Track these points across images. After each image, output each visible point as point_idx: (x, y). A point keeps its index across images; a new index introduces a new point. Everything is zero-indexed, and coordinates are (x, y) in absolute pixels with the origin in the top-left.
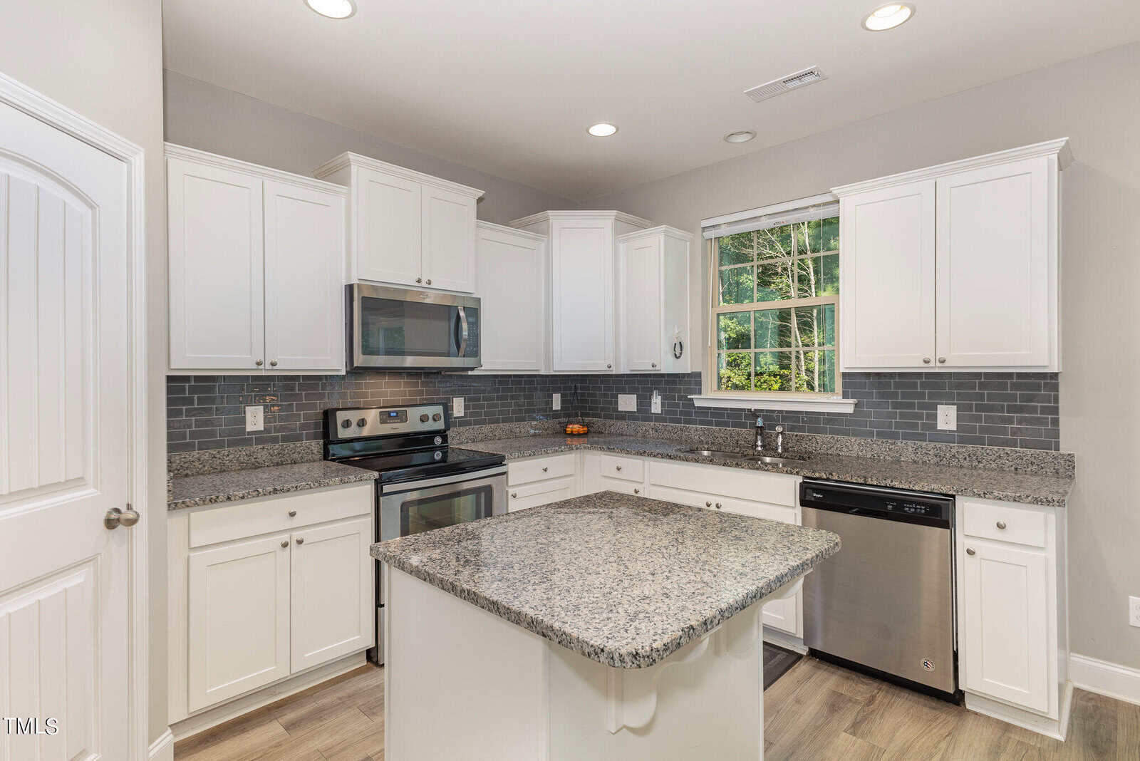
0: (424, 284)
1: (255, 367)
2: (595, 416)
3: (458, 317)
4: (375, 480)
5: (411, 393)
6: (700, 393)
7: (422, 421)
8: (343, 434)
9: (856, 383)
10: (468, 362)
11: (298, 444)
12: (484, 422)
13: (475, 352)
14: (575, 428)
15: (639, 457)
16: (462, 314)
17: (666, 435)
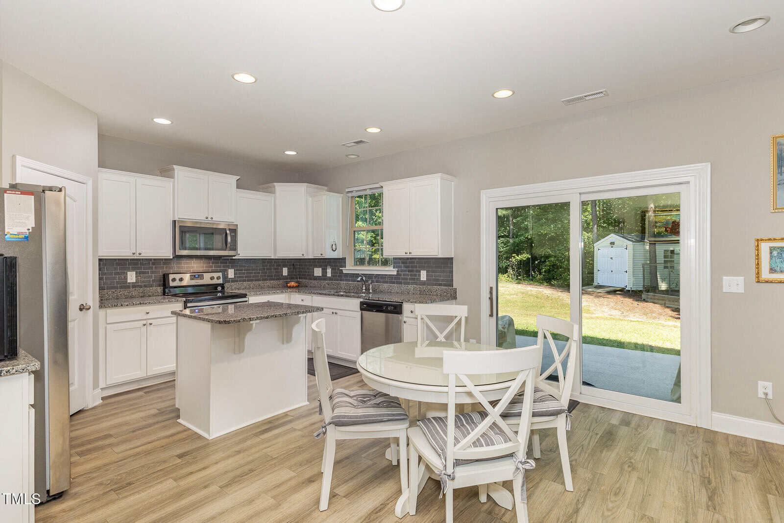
0: (209, 219)
1: (132, 255)
2: (305, 279)
3: (226, 233)
4: (184, 301)
5: (206, 267)
6: (345, 267)
7: (211, 279)
8: (172, 284)
9: (399, 262)
10: (231, 253)
11: (151, 288)
12: (244, 281)
13: (234, 248)
14: (293, 284)
15: (309, 295)
16: (228, 232)
17: (332, 286)
